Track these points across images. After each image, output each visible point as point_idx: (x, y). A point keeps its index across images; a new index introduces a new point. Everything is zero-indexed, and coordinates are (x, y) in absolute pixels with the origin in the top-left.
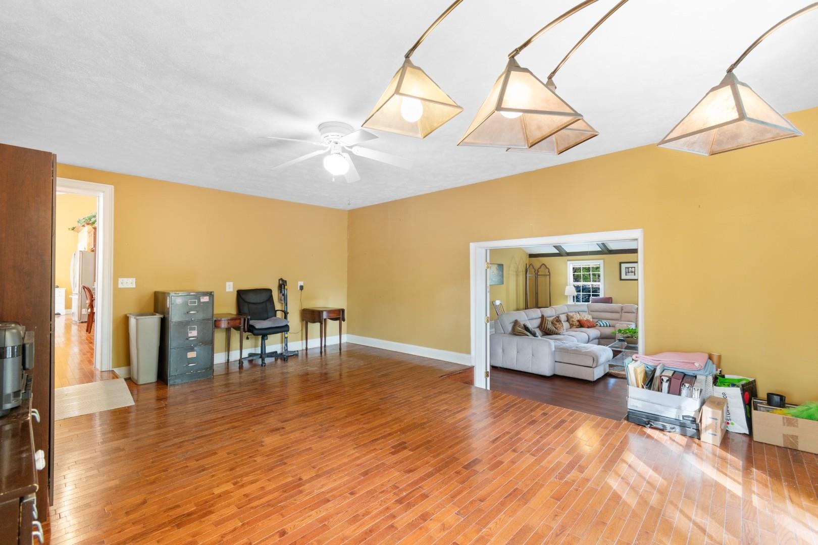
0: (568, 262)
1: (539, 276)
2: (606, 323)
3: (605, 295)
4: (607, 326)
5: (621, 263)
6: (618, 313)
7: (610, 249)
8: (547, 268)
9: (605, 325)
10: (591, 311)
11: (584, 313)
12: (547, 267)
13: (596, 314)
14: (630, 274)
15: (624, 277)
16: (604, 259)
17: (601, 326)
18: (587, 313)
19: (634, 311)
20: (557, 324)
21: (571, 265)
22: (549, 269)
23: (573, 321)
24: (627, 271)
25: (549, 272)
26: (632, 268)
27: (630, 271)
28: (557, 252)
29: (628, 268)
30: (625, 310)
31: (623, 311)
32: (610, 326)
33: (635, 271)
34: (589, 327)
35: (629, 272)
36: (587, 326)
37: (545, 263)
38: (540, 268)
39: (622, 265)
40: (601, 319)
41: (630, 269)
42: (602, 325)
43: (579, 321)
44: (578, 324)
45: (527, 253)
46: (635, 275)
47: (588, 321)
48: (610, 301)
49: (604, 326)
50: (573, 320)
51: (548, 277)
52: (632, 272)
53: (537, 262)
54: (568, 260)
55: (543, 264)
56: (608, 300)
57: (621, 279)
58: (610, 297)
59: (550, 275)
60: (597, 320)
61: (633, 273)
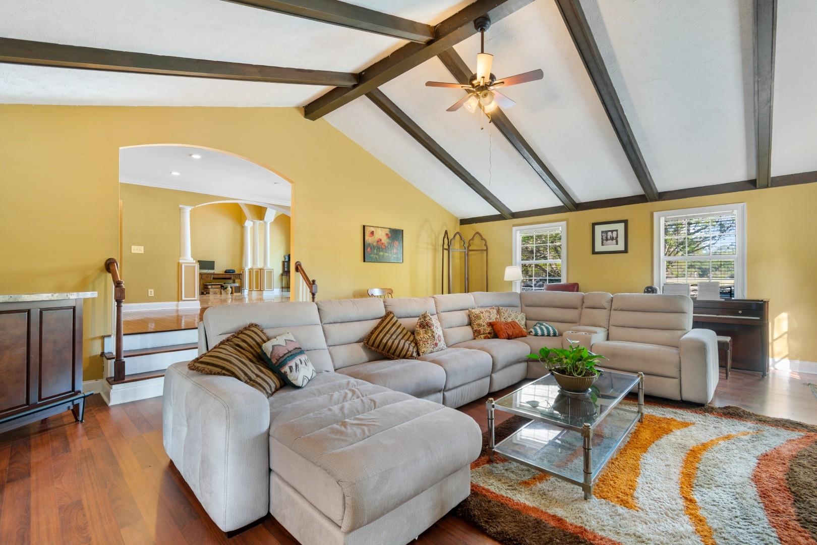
0: (514, 228)
1: (470, 253)
2: (547, 329)
3: (567, 280)
4: (549, 335)
5: (594, 225)
6: (576, 308)
7: (577, 202)
8: (482, 239)
9: (546, 333)
10: (526, 306)
11: (510, 309)
12: (484, 237)
13: (533, 311)
14: (610, 242)
15: (599, 248)
16: (567, 220)
17: (536, 335)
18: (520, 308)
19: (606, 305)
20: (422, 331)
21: (518, 234)
22: (485, 241)
23: (479, 325)
24: (604, 238)
25: (486, 245)
26: (612, 231)
27: (609, 237)
28: (498, 213)
29: (606, 232)
30: (587, 303)
31: (585, 305)
32: (555, 335)
33: (617, 237)
34: (509, 338)
35: (607, 240)
36: (505, 335)
37: (479, 231)
38: (473, 239)
39: (597, 227)
40: (540, 321)
41: (610, 234)
42: (540, 332)
43: (491, 325)
44: (489, 330)
45: (457, 218)
46: (617, 244)
47: (513, 324)
48: (576, 288)
49: (543, 335)
50: (481, 322)
51: (485, 252)
52: (612, 239)
53: (469, 230)
54: (514, 226)
55: (477, 233)
56: (573, 287)
57: (594, 253)
58: (575, 282)
59: (487, 250)
60: (535, 322)
61: (614, 241)
